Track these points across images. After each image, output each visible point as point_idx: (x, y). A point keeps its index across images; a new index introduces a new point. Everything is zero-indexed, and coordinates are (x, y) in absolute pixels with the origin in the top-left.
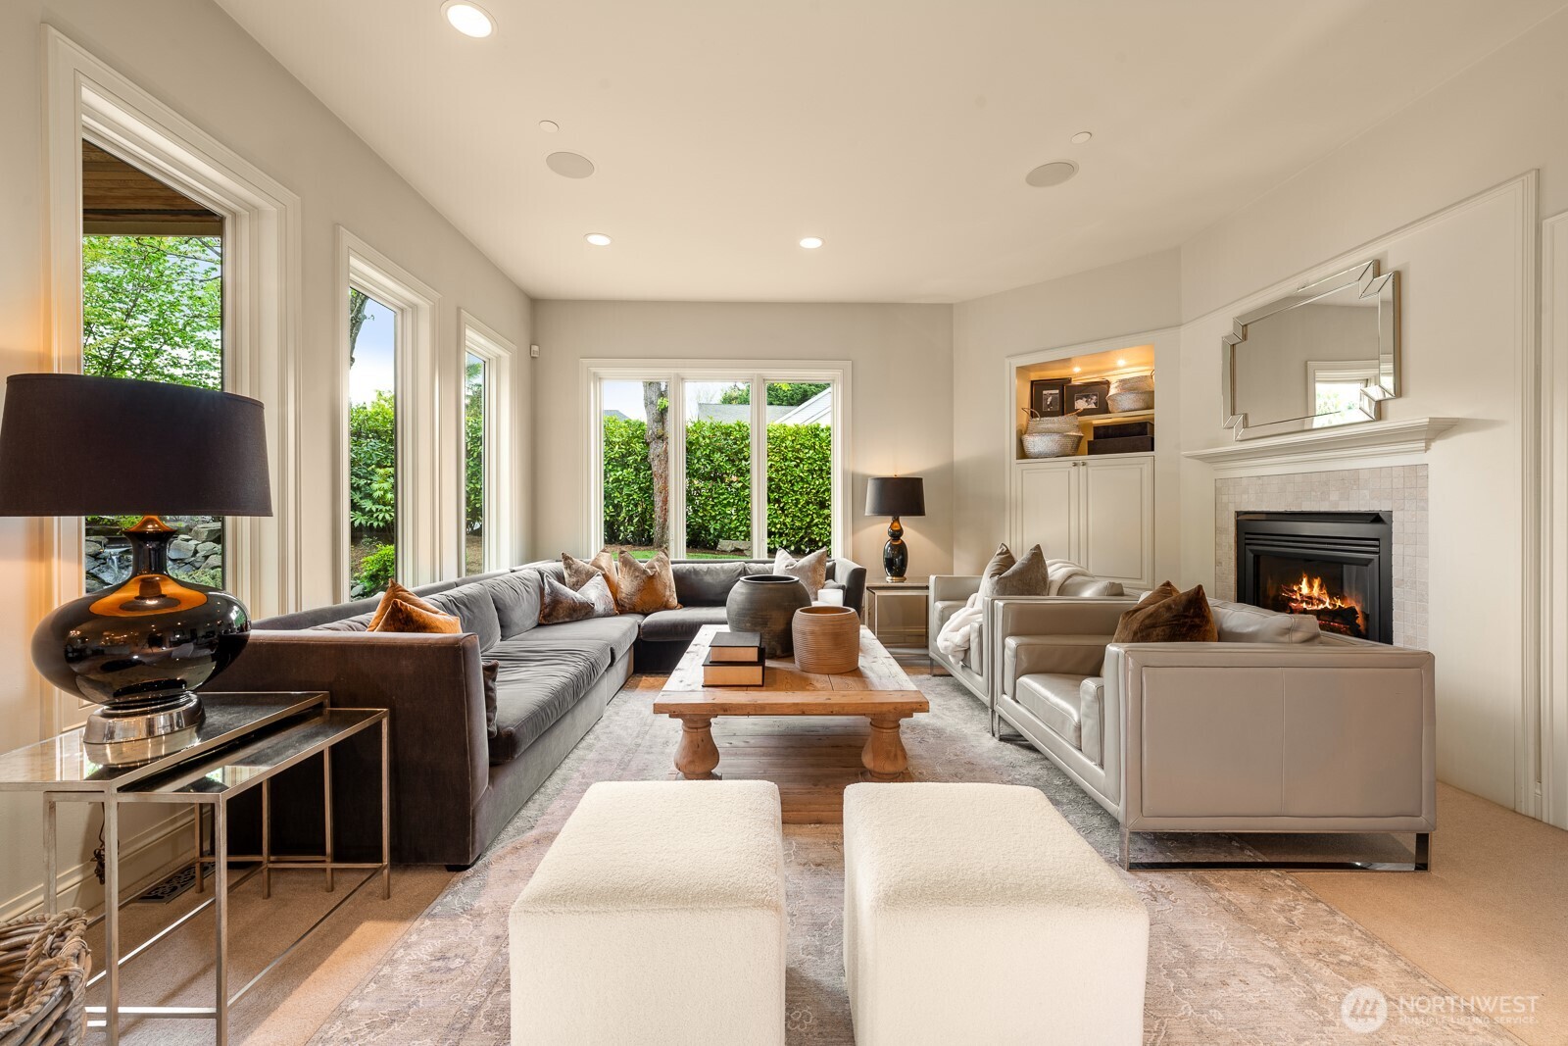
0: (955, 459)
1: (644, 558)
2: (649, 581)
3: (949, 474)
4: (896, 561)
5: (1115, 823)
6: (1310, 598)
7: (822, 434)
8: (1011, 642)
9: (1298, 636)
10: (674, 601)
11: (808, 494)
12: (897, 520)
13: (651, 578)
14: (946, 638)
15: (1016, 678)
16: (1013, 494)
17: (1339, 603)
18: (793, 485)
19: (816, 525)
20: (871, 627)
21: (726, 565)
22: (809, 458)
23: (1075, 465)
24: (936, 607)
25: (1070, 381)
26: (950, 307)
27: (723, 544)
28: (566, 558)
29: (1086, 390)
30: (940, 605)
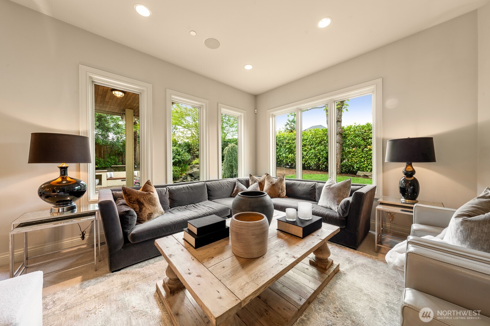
0: (479, 121)
10: (283, 195)
27: (359, 173)
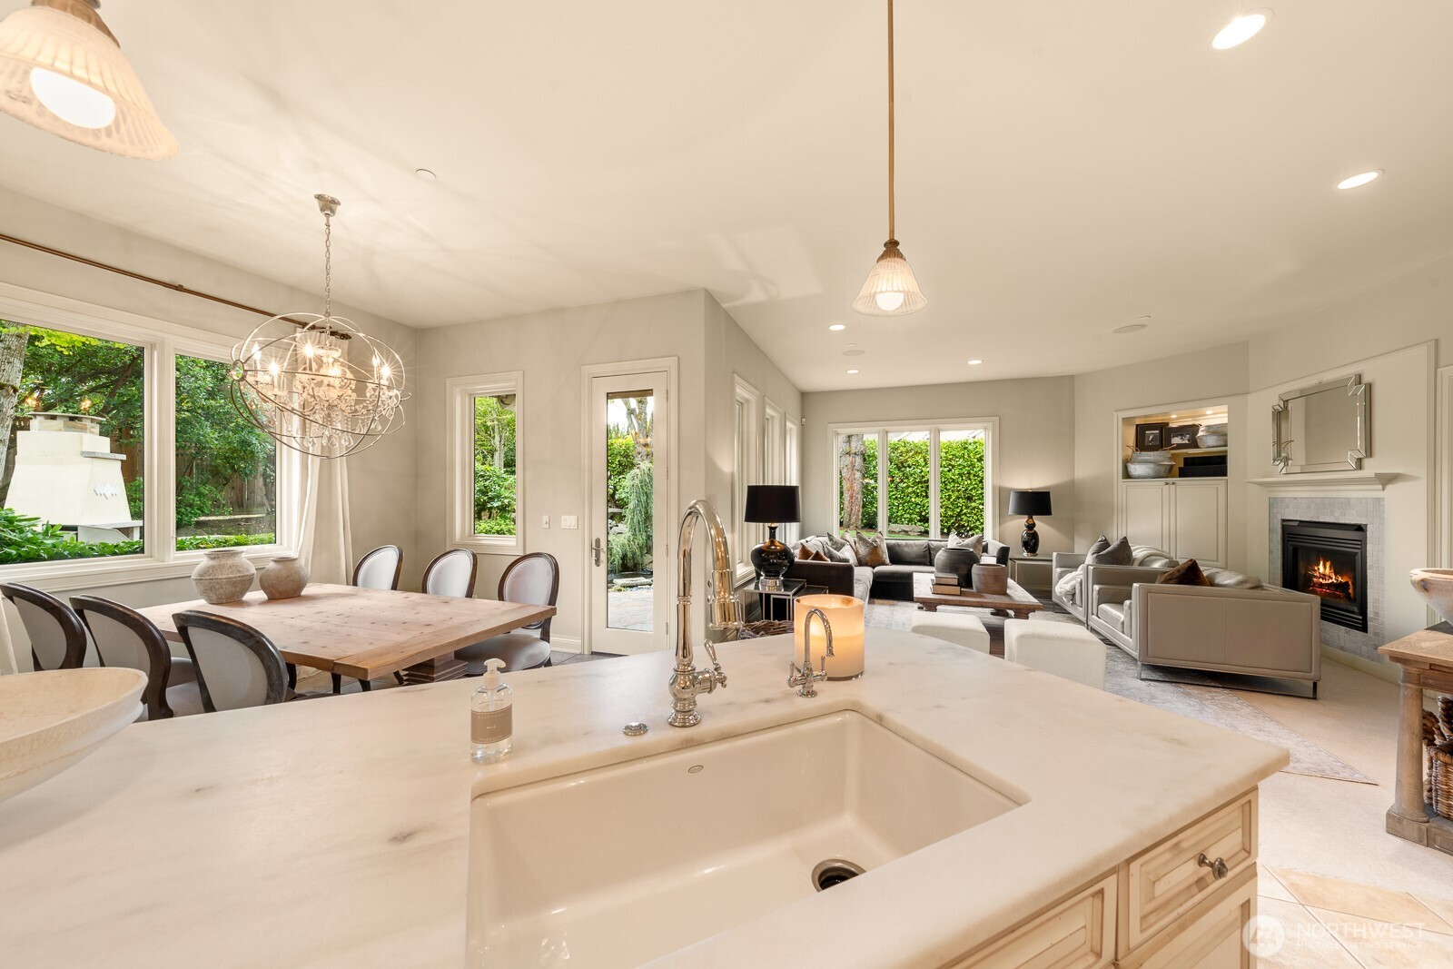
0: (1076, 477)
1: (869, 535)
2: (874, 549)
3: (1071, 488)
4: (1031, 543)
5: (1135, 660)
6: (1324, 575)
7: (970, 447)
8: (1097, 587)
9: (1249, 585)
10: (888, 561)
11: (958, 491)
12: (1032, 518)
13: (876, 547)
14: (1061, 586)
15: (1098, 604)
16: (1120, 500)
17: (1340, 579)
18: (946, 485)
19: (965, 514)
20: (1013, 578)
21: (917, 542)
22: (959, 465)
23: (1167, 484)
24: (1057, 571)
25: (1168, 424)
26: (1071, 378)
28: (829, 535)
29: (1181, 431)
30: (1059, 570)
